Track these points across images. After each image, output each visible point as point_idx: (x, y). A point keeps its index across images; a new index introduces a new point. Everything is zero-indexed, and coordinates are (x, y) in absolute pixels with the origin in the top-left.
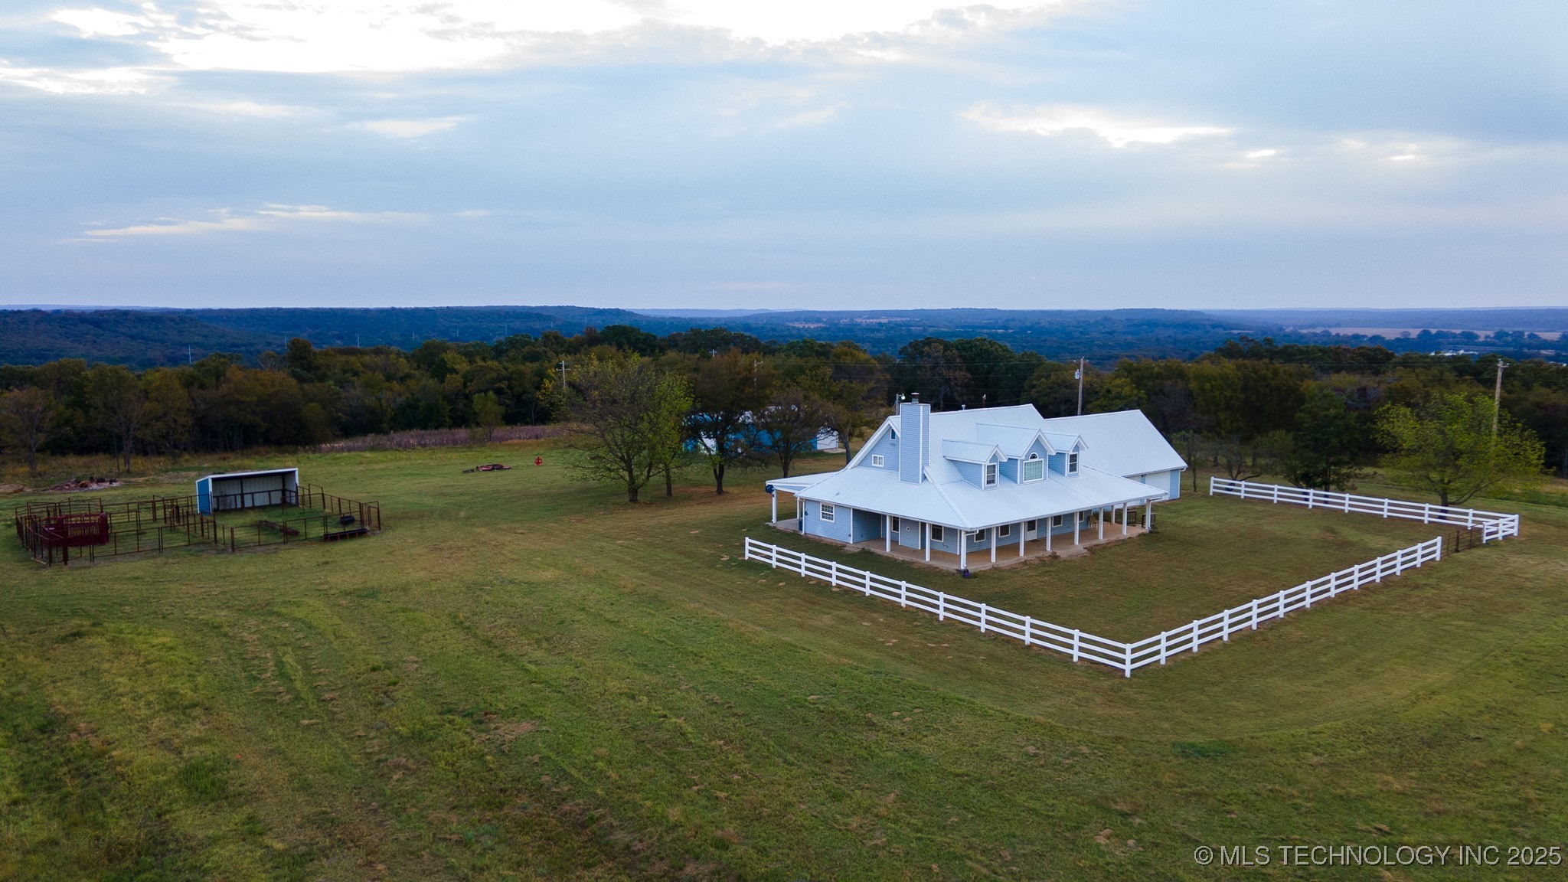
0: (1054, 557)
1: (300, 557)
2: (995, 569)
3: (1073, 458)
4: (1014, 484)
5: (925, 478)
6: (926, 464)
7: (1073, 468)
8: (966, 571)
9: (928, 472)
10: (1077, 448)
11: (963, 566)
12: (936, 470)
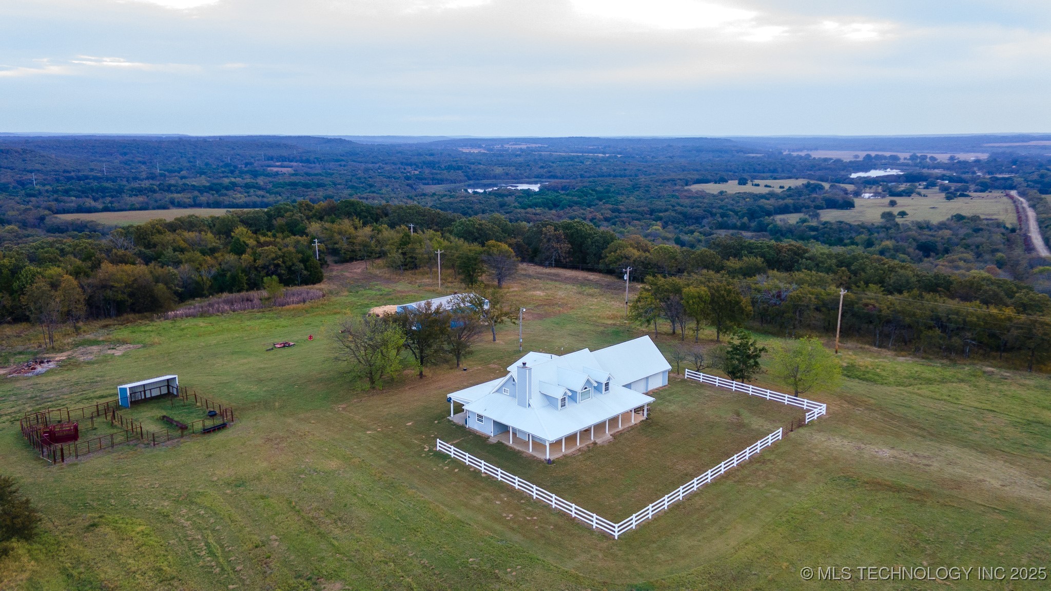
0: (595, 443)
1: (193, 448)
2: (565, 456)
3: (607, 384)
4: (575, 404)
5: (529, 405)
6: (530, 398)
7: (607, 389)
8: (549, 460)
9: (531, 402)
10: (609, 379)
11: (548, 457)
12: (536, 400)
